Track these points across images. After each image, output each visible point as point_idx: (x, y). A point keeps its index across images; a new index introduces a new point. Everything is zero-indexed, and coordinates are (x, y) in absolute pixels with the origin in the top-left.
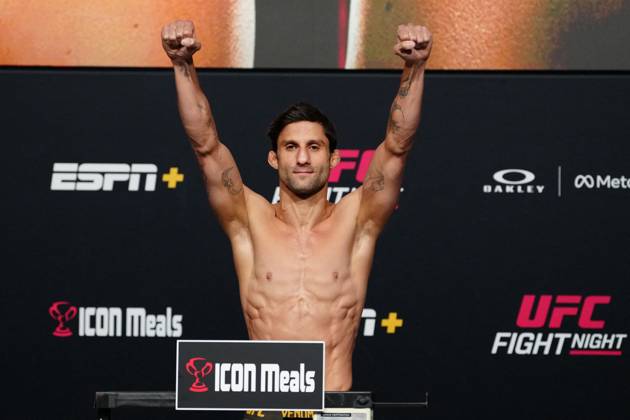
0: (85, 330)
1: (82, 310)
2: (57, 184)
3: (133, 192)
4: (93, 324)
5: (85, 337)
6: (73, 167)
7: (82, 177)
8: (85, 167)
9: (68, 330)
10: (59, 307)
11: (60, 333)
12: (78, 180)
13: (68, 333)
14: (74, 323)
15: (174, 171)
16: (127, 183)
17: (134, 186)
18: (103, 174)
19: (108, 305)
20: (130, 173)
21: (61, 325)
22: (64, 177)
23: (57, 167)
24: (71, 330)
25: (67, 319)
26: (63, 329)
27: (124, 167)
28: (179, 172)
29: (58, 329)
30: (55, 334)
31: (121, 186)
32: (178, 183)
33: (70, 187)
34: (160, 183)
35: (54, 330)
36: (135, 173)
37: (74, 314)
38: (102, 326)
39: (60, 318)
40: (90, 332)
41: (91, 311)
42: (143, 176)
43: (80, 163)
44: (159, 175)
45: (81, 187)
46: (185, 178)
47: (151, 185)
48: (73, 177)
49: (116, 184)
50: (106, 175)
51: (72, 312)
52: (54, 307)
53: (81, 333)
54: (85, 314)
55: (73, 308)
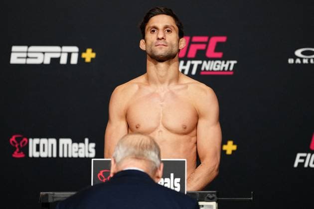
0: (33, 153)
1: (31, 140)
2: (15, 59)
3: (63, 65)
4: (38, 149)
5: (33, 157)
6: (24, 48)
7: (30, 55)
8: (32, 48)
9: (22, 153)
10: (16, 138)
11: (17, 155)
12: (27, 57)
13: (22, 155)
14: (26, 149)
15: (89, 51)
16: (59, 59)
17: (64, 61)
18: (44, 53)
19: (48, 137)
20: (61, 52)
21: (18, 150)
22: (19, 55)
23: (14, 48)
24: (24, 153)
25: (21, 146)
26: (19, 152)
27: (57, 49)
28: (93, 52)
29: (15, 153)
30: (14, 156)
31: (55, 61)
32: (92, 59)
33: (23, 61)
34: (80, 59)
35: (13, 153)
36: (65, 52)
37: (26, 144)
38: (44, 150)
39: (17, 146)
40: (36, 155)
41: (36, 141)
42: (69, 55)
43: (29, 46)
44: (80, 54)
45: (30, 61)
46: (96, 56)
47: (74, 60)
48: (25, 55)
49: (52, 60)
50: (46, 54)
51: (25, 142)
52: (13, 139)
53: (30, 155)
54: (33, 143)
55: (25, 139)
